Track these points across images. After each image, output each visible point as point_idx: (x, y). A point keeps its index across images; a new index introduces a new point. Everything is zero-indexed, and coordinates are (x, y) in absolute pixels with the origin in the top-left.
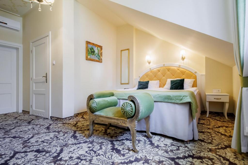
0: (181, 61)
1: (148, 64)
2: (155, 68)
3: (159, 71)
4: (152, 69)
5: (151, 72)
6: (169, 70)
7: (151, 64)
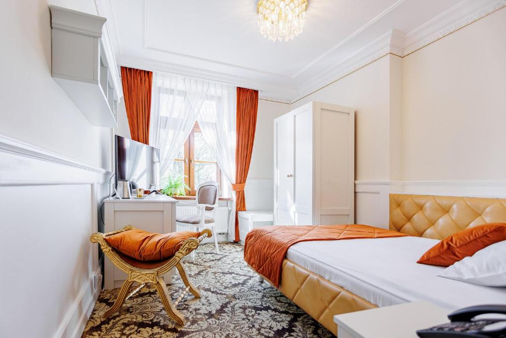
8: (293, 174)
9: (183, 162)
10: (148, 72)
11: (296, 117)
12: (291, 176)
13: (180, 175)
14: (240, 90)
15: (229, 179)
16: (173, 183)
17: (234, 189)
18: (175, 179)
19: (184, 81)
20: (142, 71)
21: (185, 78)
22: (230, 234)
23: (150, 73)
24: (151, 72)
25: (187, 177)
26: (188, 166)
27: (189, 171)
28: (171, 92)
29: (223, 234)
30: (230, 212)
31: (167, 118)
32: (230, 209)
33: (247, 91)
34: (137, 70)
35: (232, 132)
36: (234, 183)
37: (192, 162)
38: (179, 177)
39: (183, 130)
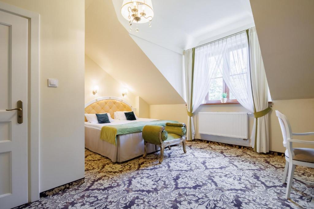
0: (122, 96)
1: (92, 94)
2: (101, 99)
3: (106, 103)
4: (98, 100)
5: (98, 104)
6: (115, 103)
7: (96, 94)
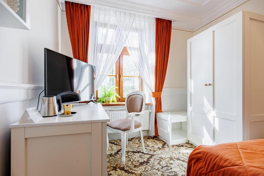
8: (211, 83)
9: (115, 77)
10: (87, 6)
11: (215, 32)
12: (210, 85)
13: (112, 87)
14: (158, 20)
15: (150, 88)
16: (107, 93)
17: (154, 96)
18: (109, 90)
19: (116, 13)
20: (82, 5)
21: (116, 11)
22: (151, 131)
23: (88, 7)
24: (90, 6)
25: (118, 88)
26: (118, 80)
27: (119, 84)
28: (105, 25)
29: (146, 130)
30: (150, 113)
31: (102, 45)
32: (150, 111)
33: (164, 21)
34: (78, 4)
35: (152, 53)
36: (154, 91)
37: (122, 76)
38: (111, 88)
39: (114, 54)
